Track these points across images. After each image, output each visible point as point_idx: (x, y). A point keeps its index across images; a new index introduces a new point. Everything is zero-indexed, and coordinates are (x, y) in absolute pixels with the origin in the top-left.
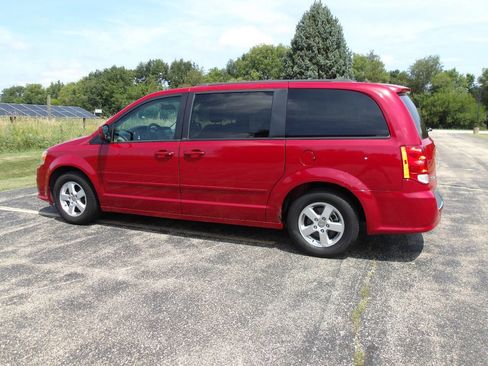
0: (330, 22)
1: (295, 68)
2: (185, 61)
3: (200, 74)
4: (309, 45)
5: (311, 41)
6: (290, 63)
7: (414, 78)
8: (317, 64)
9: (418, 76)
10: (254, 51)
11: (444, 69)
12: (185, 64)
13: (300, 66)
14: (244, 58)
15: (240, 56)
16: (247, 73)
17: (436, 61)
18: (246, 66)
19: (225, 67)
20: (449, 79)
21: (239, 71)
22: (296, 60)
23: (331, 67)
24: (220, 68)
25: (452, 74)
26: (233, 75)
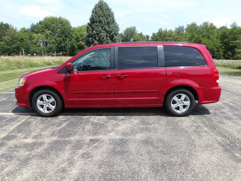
0: (108, 10)
1: (94, 32)
2: (4, 23)
3: (15, 30)
4: (100, 20)
5: (101, 18)
6: (90, 29)
7: (125, 36)
8: (105, 29)
9: (127, 35)
10: (46, 19)
11: (138, 32)
12: (5, 25)
13: (96, 31)
14: (40, 23)
15: (38, 22)
16: (43, 32)
17: (134, 29)
18: (43, 27)
19: (30, 28)
20: (140, 37)
21: (38, 30)
22: (94, 27)
23: (111, 32)
24: (27, 28)
25: (141, 35)
26: (35, 32)
